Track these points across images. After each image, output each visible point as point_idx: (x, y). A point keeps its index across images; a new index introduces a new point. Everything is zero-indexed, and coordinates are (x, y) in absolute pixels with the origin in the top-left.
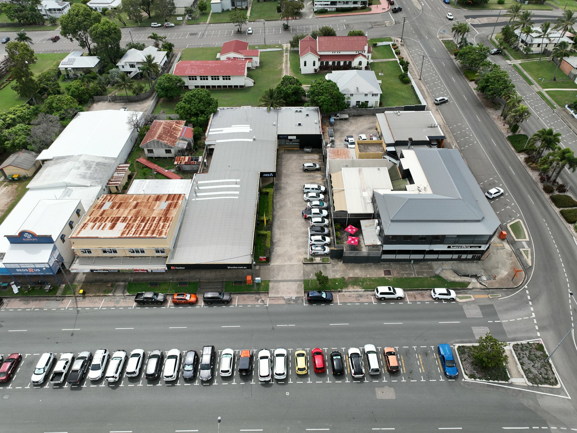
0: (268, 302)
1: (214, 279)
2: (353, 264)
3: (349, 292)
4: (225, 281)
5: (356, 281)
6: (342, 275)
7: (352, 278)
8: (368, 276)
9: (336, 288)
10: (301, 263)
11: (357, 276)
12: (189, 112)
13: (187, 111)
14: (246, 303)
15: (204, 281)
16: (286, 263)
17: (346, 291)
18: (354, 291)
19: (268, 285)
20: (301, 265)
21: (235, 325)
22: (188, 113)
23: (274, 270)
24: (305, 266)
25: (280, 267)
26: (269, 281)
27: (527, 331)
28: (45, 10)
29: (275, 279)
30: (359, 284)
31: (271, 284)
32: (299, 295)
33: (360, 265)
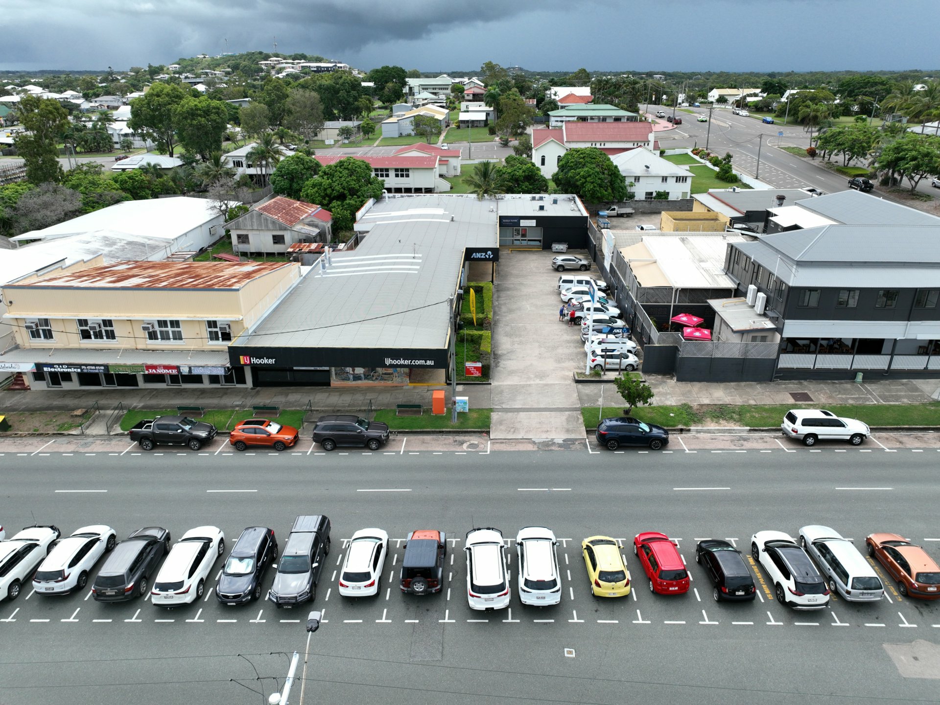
0: (489, 447)
1: (348, 407)
2: (705, 383)
3: (709, 431)
4: (375, 410)
5: (721, 412)
6: (680, 400)
7: (708, 405)
8: (752, 402)
9: (672, 423)
10: (570, 382)
11: (721, 403)
12: (329, 191)
13: (325, 190)
14: (430, 449)
15: (323, 409)
16: (532, 382)
17: (698, 432)
18: (724, 431)
19: (489, 418)
20: (570, 385)
21: (396, 488)
22: (327, 195)
23: (501, 392)
24: (580, 386)
25: (516, 390)
26: (491, 410)
28: (119, 134)
29: (504, 406)
30: (732, 418)
31: (495, 416)
32: (573, 436)
33: (722, 385)
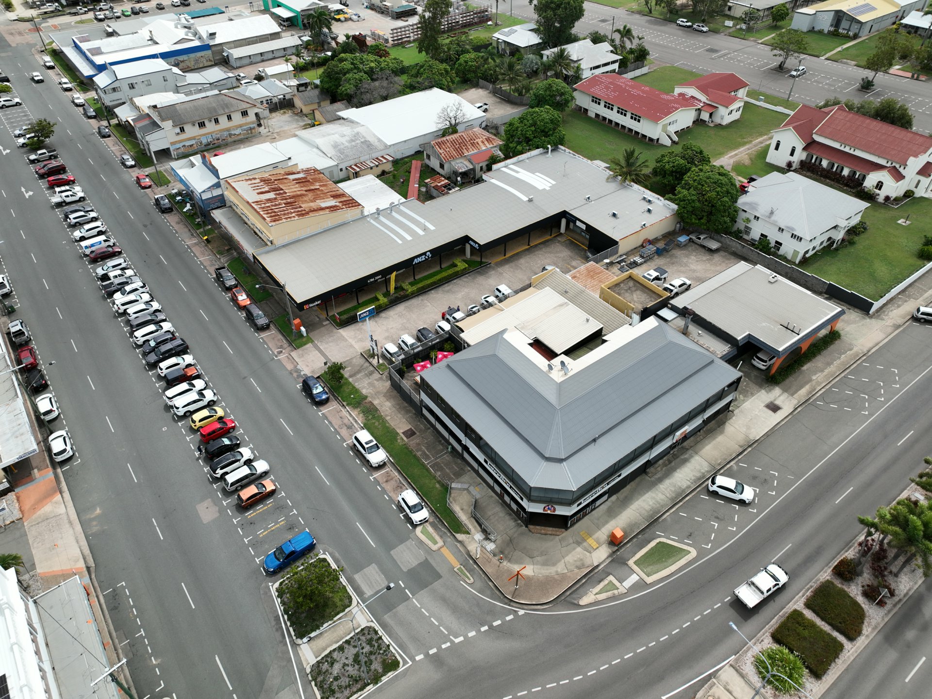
0: (282, 357)
3: (350, 414)
5: (370, 411)
7: (373, 404)
8: (388, 418)
9: (345, 399)
10: (360, 351)
11: (379, 408)
14: (269, 343)
16: (350, 340)
17: (347, 411)
18: (353, 418)
19: (306, 344)
20: (357, 352)
23: (332, 337)
24: (358, 356)
25: (341, 339)
26: (312, 342)
27: (415, 639)
29: (319, 344)
30: (368, 417)
31: (309, 345)
33: (402, 401)
